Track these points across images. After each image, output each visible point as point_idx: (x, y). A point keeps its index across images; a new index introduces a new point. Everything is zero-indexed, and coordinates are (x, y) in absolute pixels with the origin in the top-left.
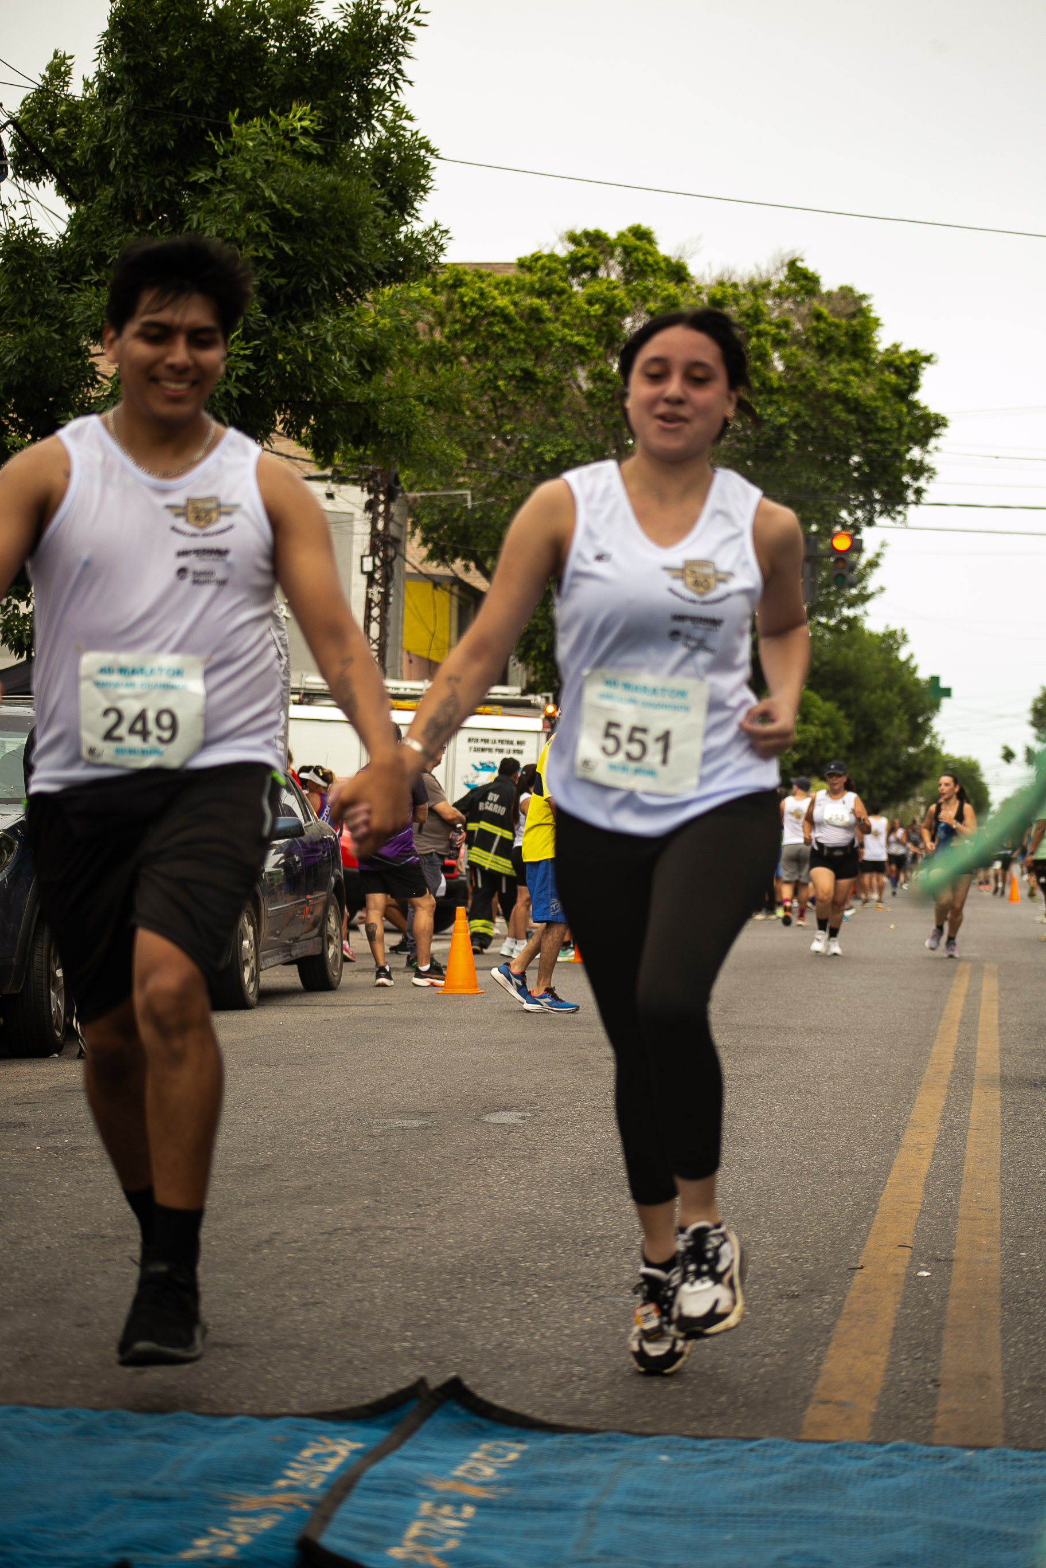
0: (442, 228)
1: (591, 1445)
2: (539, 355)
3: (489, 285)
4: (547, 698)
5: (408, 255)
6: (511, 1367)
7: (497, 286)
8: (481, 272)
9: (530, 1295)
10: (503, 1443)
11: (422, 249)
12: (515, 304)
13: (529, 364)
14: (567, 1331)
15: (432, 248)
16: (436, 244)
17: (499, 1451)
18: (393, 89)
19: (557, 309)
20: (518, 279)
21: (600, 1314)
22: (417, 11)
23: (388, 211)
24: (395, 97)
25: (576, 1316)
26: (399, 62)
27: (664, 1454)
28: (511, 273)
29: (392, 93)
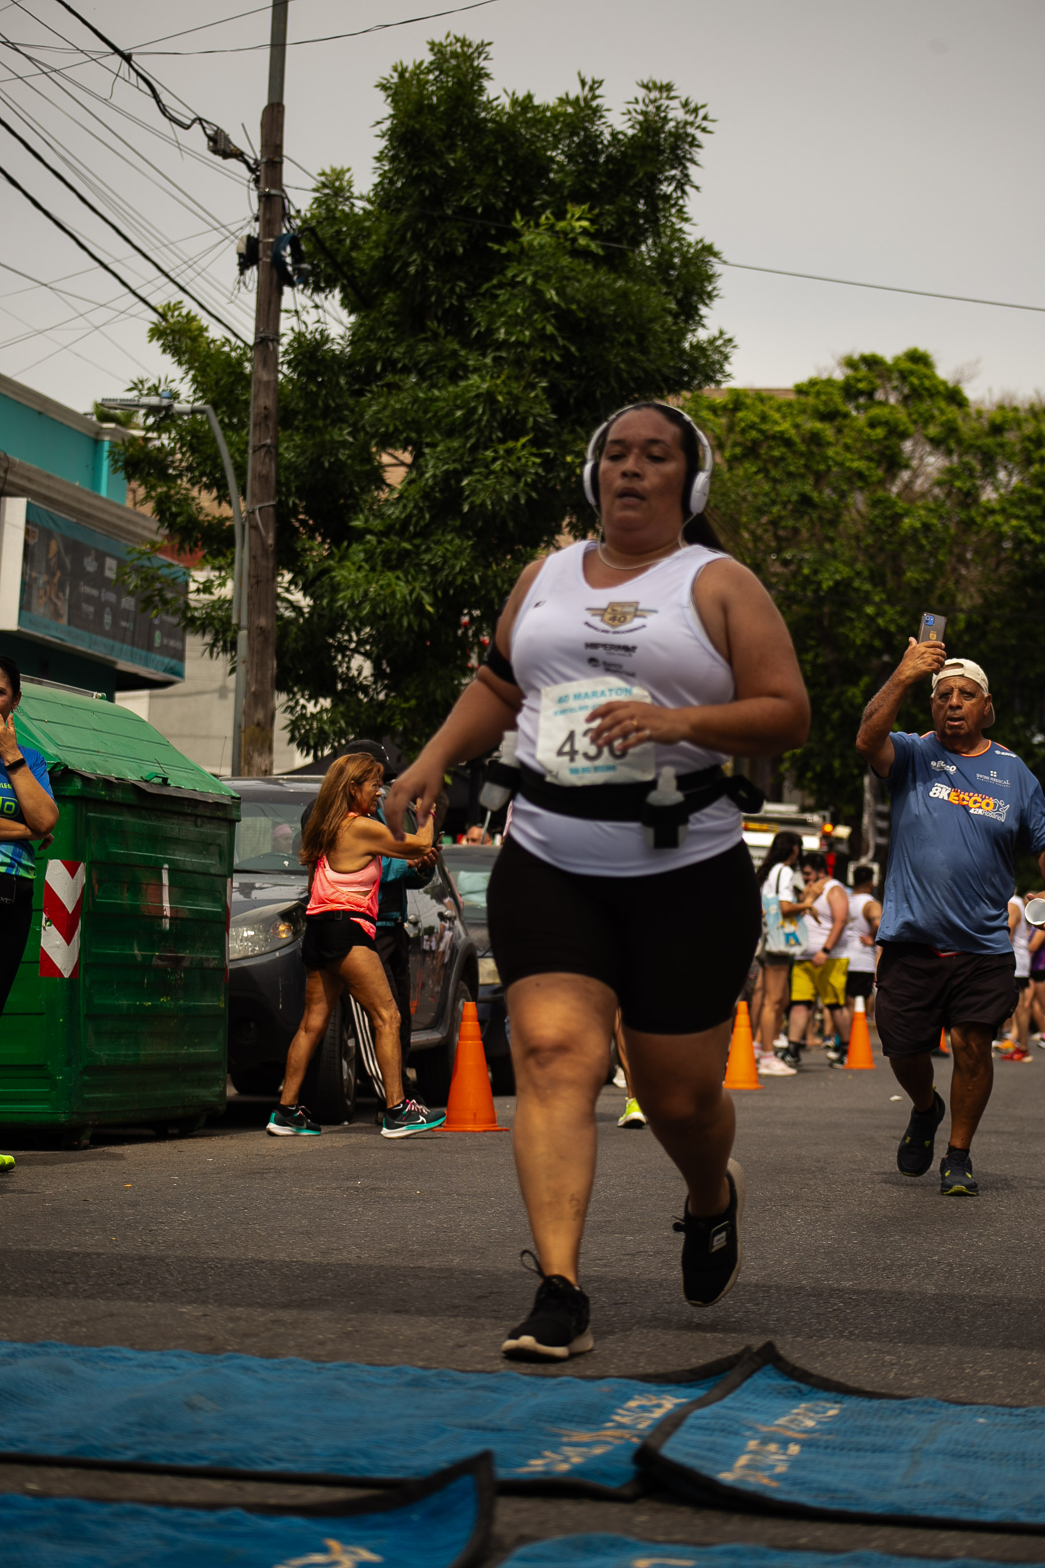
0: (726, 337)
1: (909, 1407)
2: (819, 478)
3: (771, 408)
4: (824, 818)
5: (693, 363)
6: (822, 1354)
7: (779, 409)
8: (761, 397)
9: (835, 1304)
10: (822, 1403)
11: (706, 356)
12: (797, 426)
13: (807, 488)
14: (875, 1331)
15: (716, 357)
16: (721, 352)
17: (818, 1409)
18: (679, 193)
19: (839, 431)
20: (799, 403)
21: (906, 1319)
22: (705, 118)
23: (676, 316)
24: (681, 202)
25: (883, 1320)
26: (685, 168)
27: (981, 1417)
28: (792, 397)
29: (678, 198)
